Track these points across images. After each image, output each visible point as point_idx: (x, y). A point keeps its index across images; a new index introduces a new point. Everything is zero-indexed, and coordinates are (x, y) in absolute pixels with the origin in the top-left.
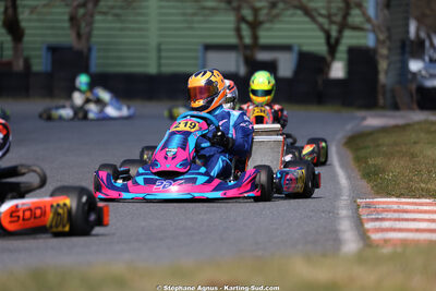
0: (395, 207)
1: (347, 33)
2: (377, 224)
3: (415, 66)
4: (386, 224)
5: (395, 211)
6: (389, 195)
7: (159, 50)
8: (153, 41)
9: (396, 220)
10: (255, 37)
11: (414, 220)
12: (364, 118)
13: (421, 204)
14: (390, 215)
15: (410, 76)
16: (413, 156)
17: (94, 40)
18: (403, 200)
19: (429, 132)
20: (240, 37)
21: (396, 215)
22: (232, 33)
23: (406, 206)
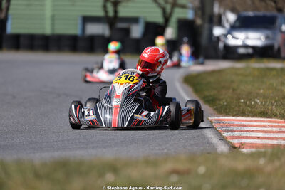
0: (236, 123)
1: (177, 10)
2: (231, 134)
3: (217, 31)
4: (237, 134)
6: (227, 114)
7: (53, 18)
8: (48, 13)
9: (241, 131)
10: (116, 12)
11: (253, 131)
13: (251, 121)
14: (235, 128)
15: (216, 39)
16: (234, 90)
17: (11, 12)
20: (106, 12)
21: (239, 128)
22: (101, 8)
23: (243, 123)
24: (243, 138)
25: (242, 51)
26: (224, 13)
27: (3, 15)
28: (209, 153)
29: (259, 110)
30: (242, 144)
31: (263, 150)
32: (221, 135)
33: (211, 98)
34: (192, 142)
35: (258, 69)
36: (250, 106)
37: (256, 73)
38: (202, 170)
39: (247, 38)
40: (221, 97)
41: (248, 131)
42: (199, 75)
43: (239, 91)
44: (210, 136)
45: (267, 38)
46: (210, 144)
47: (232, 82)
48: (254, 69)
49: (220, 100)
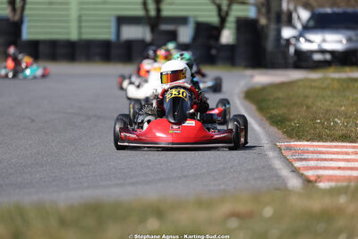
0: (311, 149)
1: (235, 7)
2: (304, 163)
3: (287, 33)
4: (312, 163)
5: (313, 152)
6: (299, 138)
7: (80, 20)
8: (74, 14)
9: (318, 160)
10: (158, 10)
11: (332, 160)
12: (252, 77)
13: (330, 147)
14: (310, 156)
15: (283, 42)
16: (308, 107)
17: (26, 12)
18: (314, 143)
19: (311, 87)
20: (146, 9)
21: (315, 156)
22: (140, 7)
23: (319, 149)
24: (321, 168)
25: (317, 57)
26: (296, 10)
27: (17, 18)
28: (277, 189)
29: (340, 133)
30: (318, 177)
31: (345, 184)
32: (292, 165)
33: (279, 118)
34: (256, 175)
35: (339, 80)
36: (329, 127)
37: (336, 85)
38: (268, 212)
39: (324, 41)
40: (292, 117)
41: (325, 160)
42: (264, 88)
43: (314, 109)
44: (277, 167)
45: (349, 40)
46: (279, 177)
47: (306, 97)
48: (333, 79)
49: (290, 120)
